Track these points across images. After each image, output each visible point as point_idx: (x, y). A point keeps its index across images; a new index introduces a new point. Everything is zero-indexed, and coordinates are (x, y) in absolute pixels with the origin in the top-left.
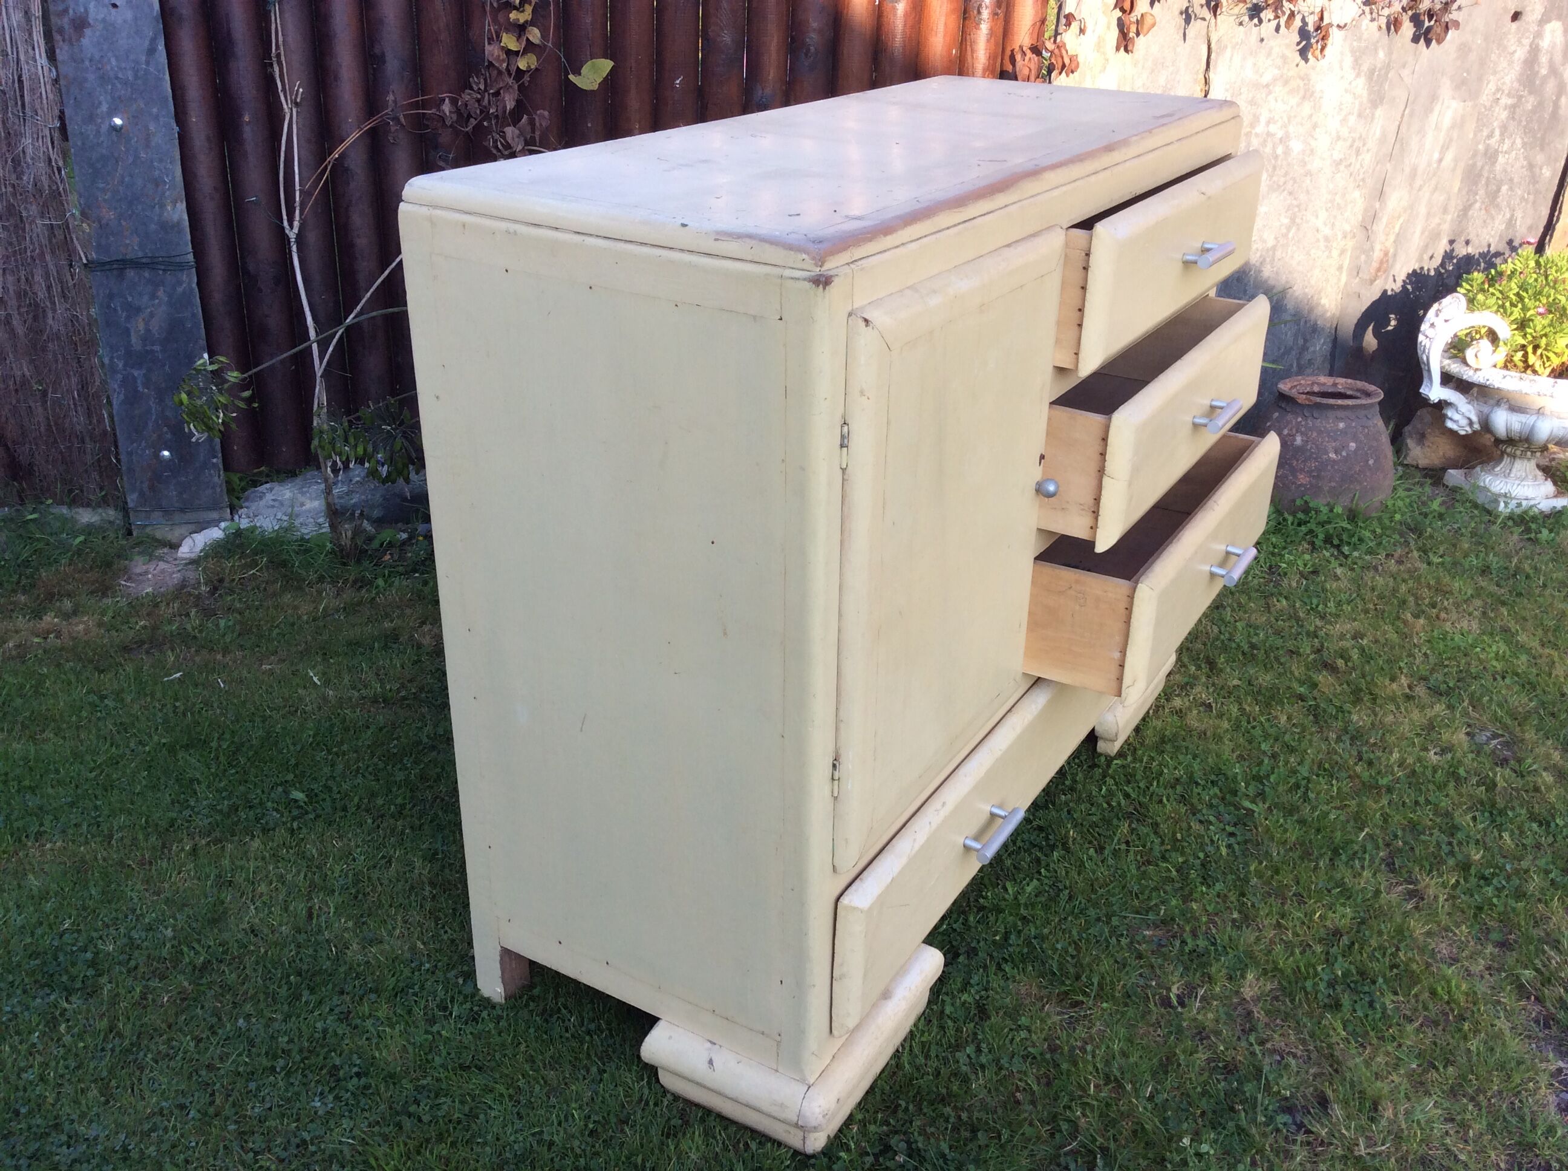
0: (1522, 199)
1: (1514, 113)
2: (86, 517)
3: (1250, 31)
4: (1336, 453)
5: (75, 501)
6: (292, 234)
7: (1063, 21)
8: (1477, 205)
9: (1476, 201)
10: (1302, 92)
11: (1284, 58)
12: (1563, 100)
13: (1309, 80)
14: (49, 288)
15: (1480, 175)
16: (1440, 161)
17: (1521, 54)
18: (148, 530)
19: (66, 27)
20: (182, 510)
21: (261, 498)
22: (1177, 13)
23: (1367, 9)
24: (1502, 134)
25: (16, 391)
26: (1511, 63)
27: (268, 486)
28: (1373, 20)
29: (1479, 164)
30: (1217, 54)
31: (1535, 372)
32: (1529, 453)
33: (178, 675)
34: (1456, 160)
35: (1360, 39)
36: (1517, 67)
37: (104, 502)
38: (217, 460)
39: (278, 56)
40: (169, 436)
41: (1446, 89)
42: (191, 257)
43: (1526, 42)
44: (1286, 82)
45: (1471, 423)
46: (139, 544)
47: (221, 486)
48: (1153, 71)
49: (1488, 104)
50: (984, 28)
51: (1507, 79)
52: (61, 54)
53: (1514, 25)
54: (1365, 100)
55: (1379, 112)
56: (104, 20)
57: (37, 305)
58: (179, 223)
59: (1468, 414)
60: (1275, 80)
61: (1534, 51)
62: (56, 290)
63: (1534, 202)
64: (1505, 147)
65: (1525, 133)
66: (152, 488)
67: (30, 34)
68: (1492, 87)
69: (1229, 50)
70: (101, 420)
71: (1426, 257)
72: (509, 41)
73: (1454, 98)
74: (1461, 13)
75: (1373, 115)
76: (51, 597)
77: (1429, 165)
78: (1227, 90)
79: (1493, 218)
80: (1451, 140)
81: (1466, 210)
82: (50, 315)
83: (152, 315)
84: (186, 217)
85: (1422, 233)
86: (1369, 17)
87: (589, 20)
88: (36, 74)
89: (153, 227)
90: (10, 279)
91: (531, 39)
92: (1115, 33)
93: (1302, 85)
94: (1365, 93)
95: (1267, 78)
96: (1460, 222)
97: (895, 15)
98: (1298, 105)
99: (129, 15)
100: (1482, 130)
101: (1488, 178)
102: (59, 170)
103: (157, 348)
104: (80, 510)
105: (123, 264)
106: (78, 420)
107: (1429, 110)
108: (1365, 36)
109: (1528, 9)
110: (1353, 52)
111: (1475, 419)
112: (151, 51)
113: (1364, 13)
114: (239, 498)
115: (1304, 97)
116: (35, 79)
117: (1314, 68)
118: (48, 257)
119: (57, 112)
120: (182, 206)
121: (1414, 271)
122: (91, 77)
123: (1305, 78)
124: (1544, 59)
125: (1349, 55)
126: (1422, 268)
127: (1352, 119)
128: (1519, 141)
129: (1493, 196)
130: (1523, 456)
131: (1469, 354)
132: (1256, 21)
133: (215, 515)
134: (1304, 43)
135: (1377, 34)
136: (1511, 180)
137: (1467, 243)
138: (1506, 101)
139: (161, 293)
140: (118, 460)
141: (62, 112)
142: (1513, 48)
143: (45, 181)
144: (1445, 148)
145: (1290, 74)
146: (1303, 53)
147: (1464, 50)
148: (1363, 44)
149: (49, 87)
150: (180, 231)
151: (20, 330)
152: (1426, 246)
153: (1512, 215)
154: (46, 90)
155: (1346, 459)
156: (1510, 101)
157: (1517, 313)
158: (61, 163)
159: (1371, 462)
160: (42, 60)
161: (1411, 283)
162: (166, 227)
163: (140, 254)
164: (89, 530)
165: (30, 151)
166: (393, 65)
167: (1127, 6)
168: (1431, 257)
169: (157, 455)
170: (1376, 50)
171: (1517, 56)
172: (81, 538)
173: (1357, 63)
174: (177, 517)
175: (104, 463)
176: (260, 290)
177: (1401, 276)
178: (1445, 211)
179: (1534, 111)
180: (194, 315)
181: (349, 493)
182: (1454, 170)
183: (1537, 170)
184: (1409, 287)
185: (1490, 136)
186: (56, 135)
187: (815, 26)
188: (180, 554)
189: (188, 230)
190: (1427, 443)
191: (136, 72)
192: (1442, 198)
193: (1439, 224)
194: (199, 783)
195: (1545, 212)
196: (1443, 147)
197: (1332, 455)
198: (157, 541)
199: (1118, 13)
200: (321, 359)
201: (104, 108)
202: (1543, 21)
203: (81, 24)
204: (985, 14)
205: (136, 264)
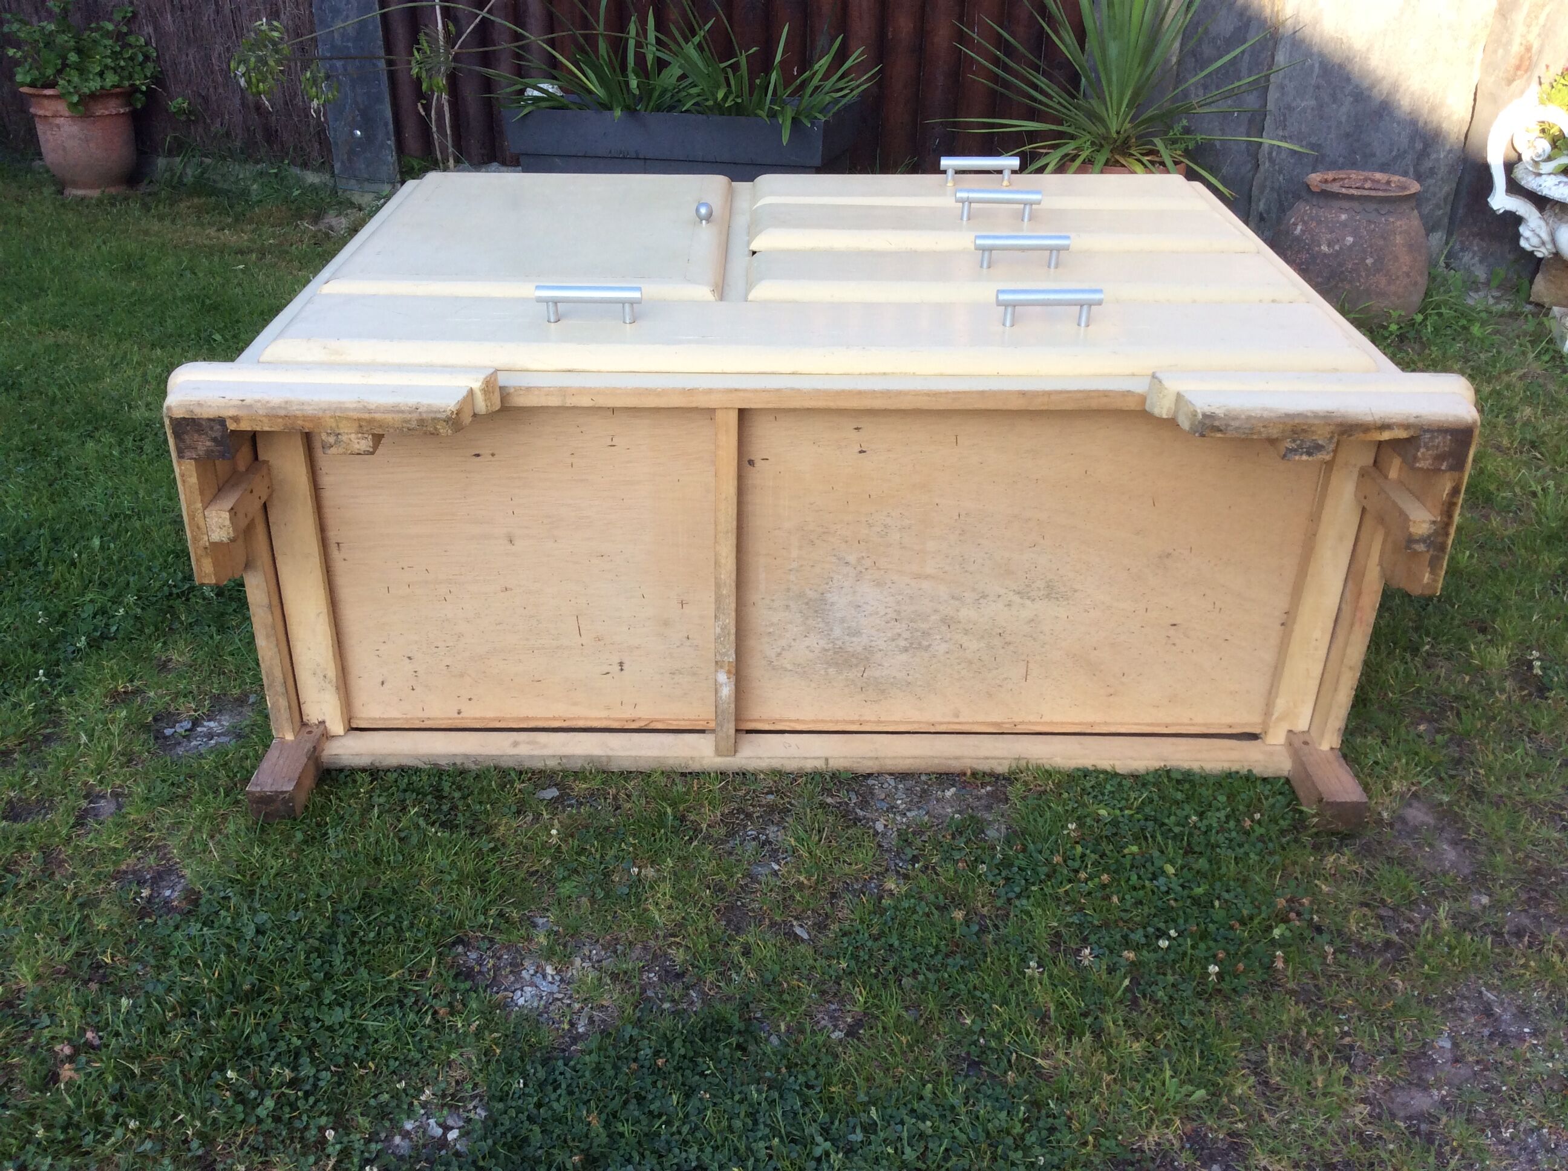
2: (312, 178)
4: (1329, 246)
5: (305, 165)
18: (348, 194)
20: (368, 180)
37: (322, 167)
38: (391, 143)
40: (359, 118)
45: (1543, 243)
47: (393, 164)
66: (350, 160)
76: (245, 221)
103: (350, 44)
104: (309, 173)
111: (1546, 237)
155: (1337, 254)
159: (1369, 261)
164: (314, 188)
169: (352, 134)
172: (300, 191)
174: (366, 186)
197: (1324, 248)
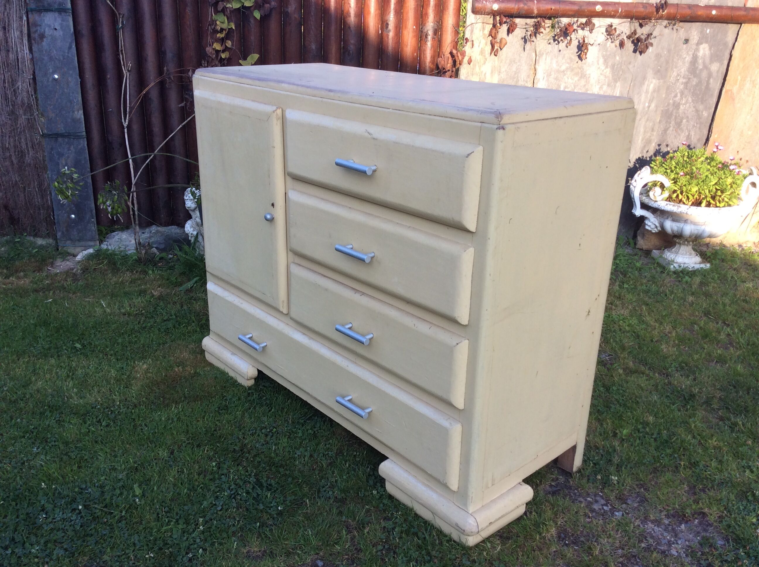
0: (694, 126)
1: (687, 86)
2: (40, 241)
3: (554, 47)
5: (36, 236)
6: (125, 125)
7: (465, 41)
8: (671, 128)
9: (670, 127)
10: (580, 75)
11: (571, 59)
12: (711, 80)
13: (583, 69)
14: (27, 144)
15: (671, 114)
16: (649, 107)
17: (688, 59)
18: (65, 249)
19: (37, 38)
20: (79, 241)
21: (113, 238)
22: (520, 38)
23: (608, 37)
24: (681, 96)
25: (13, 187)
26: (684, 63)
27: (116, 233)
28: (612, 42)
29: (671, 109)
30: (539, 57)
31: (684, 203)
32: (686, 242)
33: (50, 300)
34: (657, 107)
35: (606, 51)
36: (687, 65)
37: (48, 236)
38: (94, 220)
39: (122, 51)
40: (74, 208)
41: (650, 74)
42: (84, 133)
43: (691, 53)
44: (572, 70)
45: (656, 227)
46: (60, 254)
47: (95, 231)
48: (509, 65)
49: (673, 82)
50: (429, 44)
51: (683, 70)
52: (34, 48)
53: (685, 46)
54: (611, 79)
55: (618, 84)
56: (51, 35)
57: (22, 152)
58: (80, 119)
59: (654, 223)
60: (567, 69)
61: (695, 58)
62: (30, 145)
63: (700, 128)
64: (683, 102)
65: (693, 95)
66: (67, 230)
67: (23, 40)
68: (675, 74)
69: (544, 56)
70: (47, 200)
71: (645, 151)
72: (217, 46)
73: (654, 78)
74: (656, 39)
75: (615, 85)
76: (17, 271)
77: (644, 108)
78: (544, 73)
79: (679, 135)
80: (653, 98)
81: (665, 130)
82: (27, 156)
83: (68, 157)
84: (83, 117)
85: (642, 140)
86: (610, 40)
87: (252, 38)
88: (24, 56)
89: (69, 120)
90: (12, 140)
91: (227, 45)
92: (490, 47)
93: (580, 71)
94: (611, 76)
95: (563, 68)
96: (663, 136)
97: (388, 37)
98: (579, 80)
99: (61, 33)
100: (671, 94)
101: (676, 116)
102: (32, 95)
104: (38, 239)
105: (56, 136)
106: (37, 200)
107: (642, 84)
108: (609, 49)
109: (691, 38)
110: (603, 56)
111: (658, 225)
112: (70, 48)
113: (608, 39)
114: (104, 238)
115: (581, 77)
116: (23, 58)
117: (585, 64)
118: (27, 131)
119: (32, 72)
120: (81, 112)
121: (639, 158)
122: (46, 58)
123: (581, 68)
124: (700, 61)
125: (602, 58)
126: (643, 157)
127: (605, 87)
128: (690, 99)
129: (679, 124)
130: (684, 244)
131: (651, 194)
132: (556, 42)
133: (92, 243)
134: (580, 52)
135: (615, 49)
136: (687, 117)
137: (667, 146)
138: (682, 80)
139: (72, 148)
140: (54, 218)
141: (34, 72)
142: (685, 56)
143: (26, 100)
144: (650, 102)
145: (574, 66)
146: (580, 57)
147: (658, 56)
148: (608, 53)
149: (29, 62)
150: (81, 122)
151: (15, 162)
152: (645, 146)
153: (689, 134)
154: (28, 63)
156: (684, 81)
157: (673, 176)
158: (33, 93)
160: (26, 51)
161: (638, 163)
162: (75, 121)
163: (64, 131)
164: (41, 247)
165: (20, 87)
166: (169, 55)
167: (493, 35)
168: (647, 152)
169: (69, 217)
170: (615, 56)
171: (687, 59)
172: (36, 250)
173: (606, 61)
174: (77, 243)
175: (48, 219)
176: (113, 149)
177: (633, 160)
178: (653, 130)
179: (697, 85)
180: (85, 158)
181: (150, 237)
182: (656, 111)
183: (700, 113)
184: (637, 165)
185: (676, 96)
186: (31, 81)
187: (352, 41)
188: (76, 259)
189: (83, 122)
190: (646, 238)
191: (63, 57)
192: (651, 124)
193: (650, 136)
194: (40, 338)
195: (706, 132)
196: (650, 100)
198: (68, 253)
199: (490, 38)
200: (135, 177)
201: (51, 71)
202: (699, 44)
203: (42, 36)
204: (430, 38)
205: (62, 136)
